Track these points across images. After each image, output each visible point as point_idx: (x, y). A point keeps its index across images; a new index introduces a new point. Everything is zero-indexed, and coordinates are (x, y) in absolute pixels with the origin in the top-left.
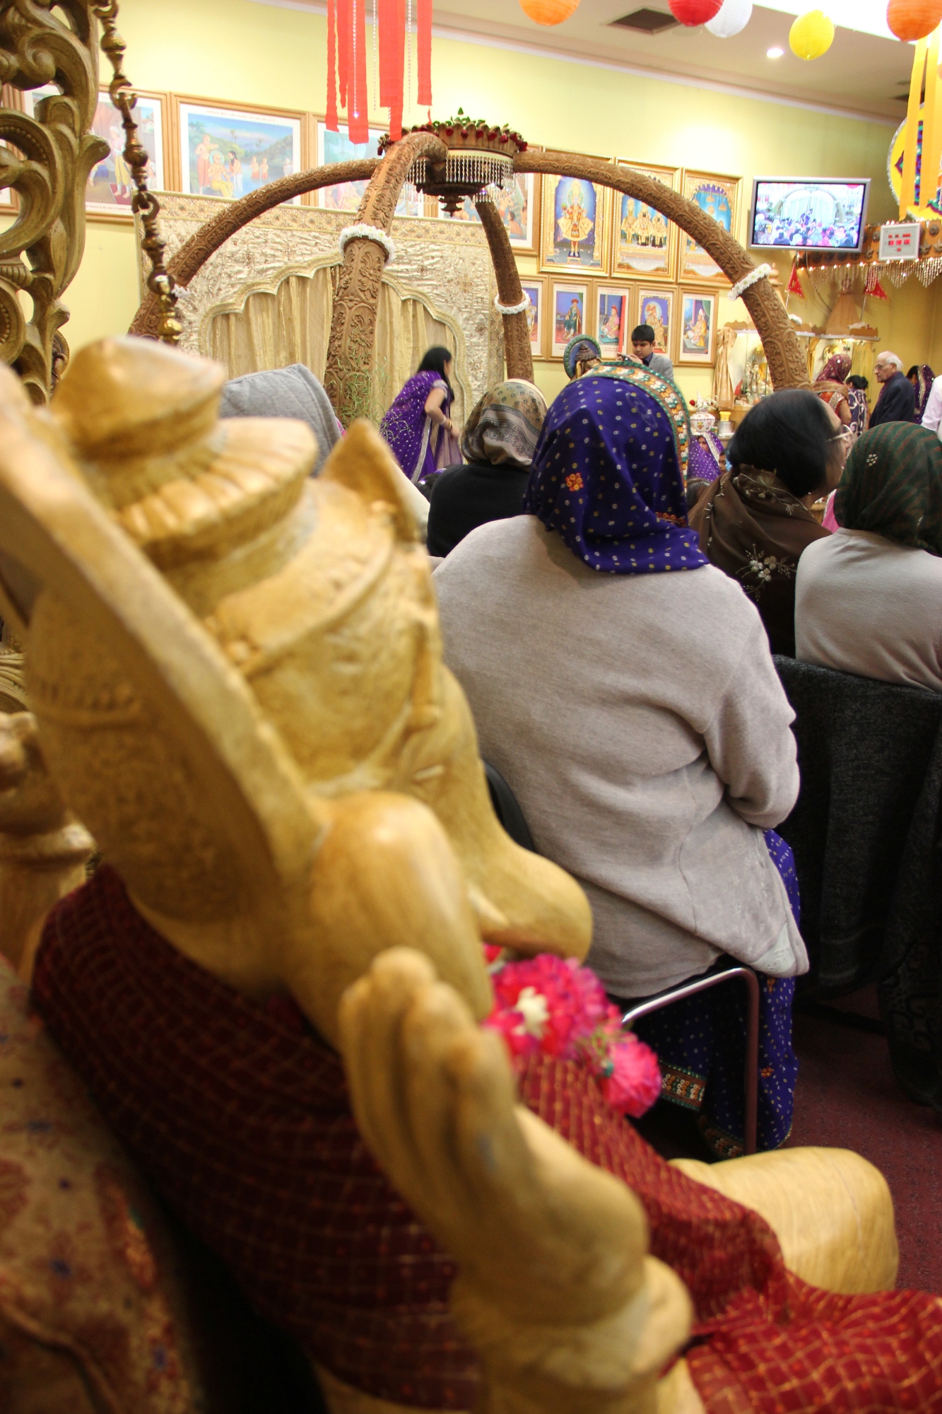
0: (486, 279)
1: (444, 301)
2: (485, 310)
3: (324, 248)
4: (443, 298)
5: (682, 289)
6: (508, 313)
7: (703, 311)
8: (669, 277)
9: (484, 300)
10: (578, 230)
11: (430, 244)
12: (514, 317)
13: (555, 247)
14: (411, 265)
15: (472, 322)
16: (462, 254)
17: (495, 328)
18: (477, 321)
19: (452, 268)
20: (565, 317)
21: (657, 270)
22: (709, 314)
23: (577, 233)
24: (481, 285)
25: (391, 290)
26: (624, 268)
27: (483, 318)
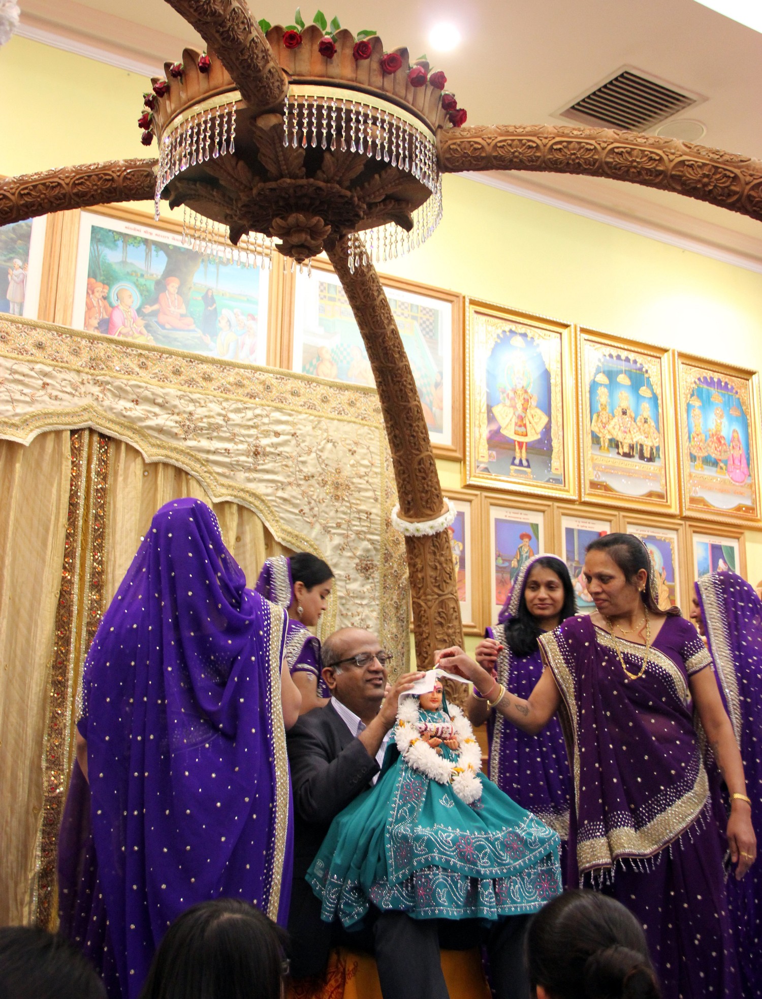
0: (376, 480)
1: (297, 511)
2: (372, 534)
3: (61, 395)
4: (295, 506)
5: (690, 526)
6: (417, 534)
7: (725, 562)
8: (669, 507)
9: (372, 517)
10: (525, 426)
11: (274, 411)
12: (429, 543)
13: (489, 449)
14: (236, 443)
15: (349, 554)
16: (330, 433)
17: (392, 567)
18: (359, 553)
19: (313, 455)
20: (510, 561)
21: (650, 494)
22: (734, 568)
23: (523, 429)
24: (366, 490)
25: (193, 483)
26: (600, 489)
27: (370, 546)
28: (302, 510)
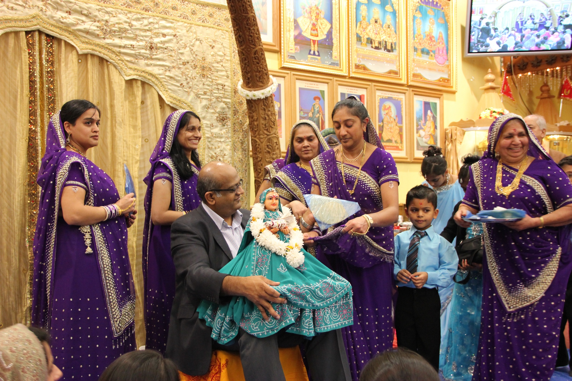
0: (228, 65)
1: (179, 85)
2: (226, 98)
4: (178, 81)
5: (413, 91)
6: (254, 98)
7: (431, 112)
8: (401, 79)
9: (226, 87)
10: (317, 30)
11: (161, 20)
12: (261, 103)
13: (295, 45)
14: (137, 41)
15: (212, 111)
16: (198, 35)
17: (238, 118)
18: (218, 110)
19: (188, 49)
20: (308, 113)
21: (390, 72)
22: (436, 115)
23: (315, 32)
24: (222, 71)
25: (112, 68)
26: (360, 69)
27: (225, 106)
28: (182, 84)
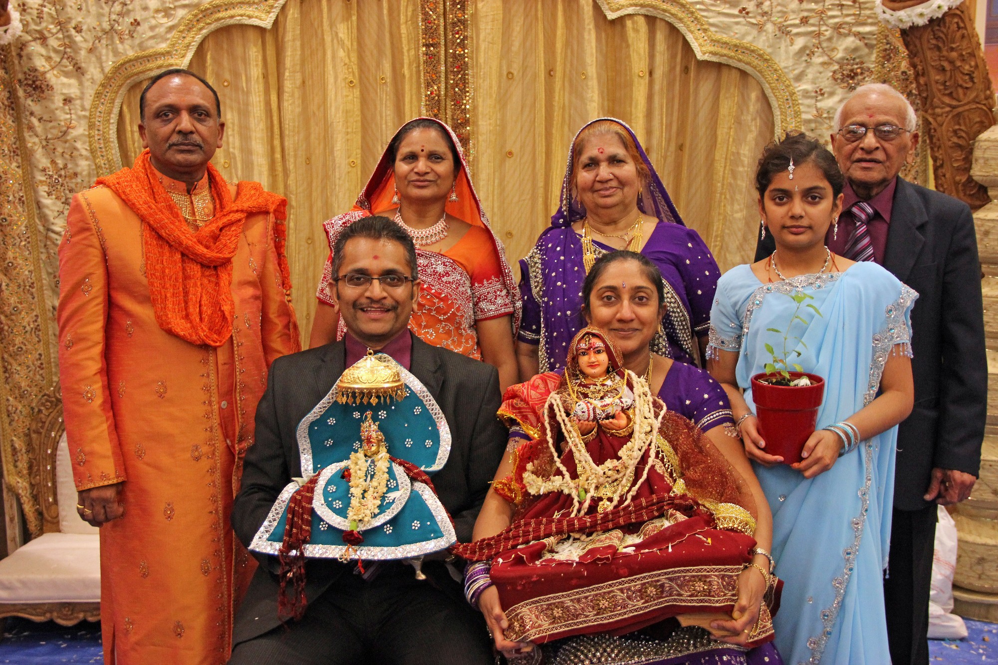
1: (735, 12)
2: (864, 24)
4: (733, 4)
12: (928, 35)
15: (822, 59)
18: (839, 55)
27: (859, 43)
28: (744, 9)
